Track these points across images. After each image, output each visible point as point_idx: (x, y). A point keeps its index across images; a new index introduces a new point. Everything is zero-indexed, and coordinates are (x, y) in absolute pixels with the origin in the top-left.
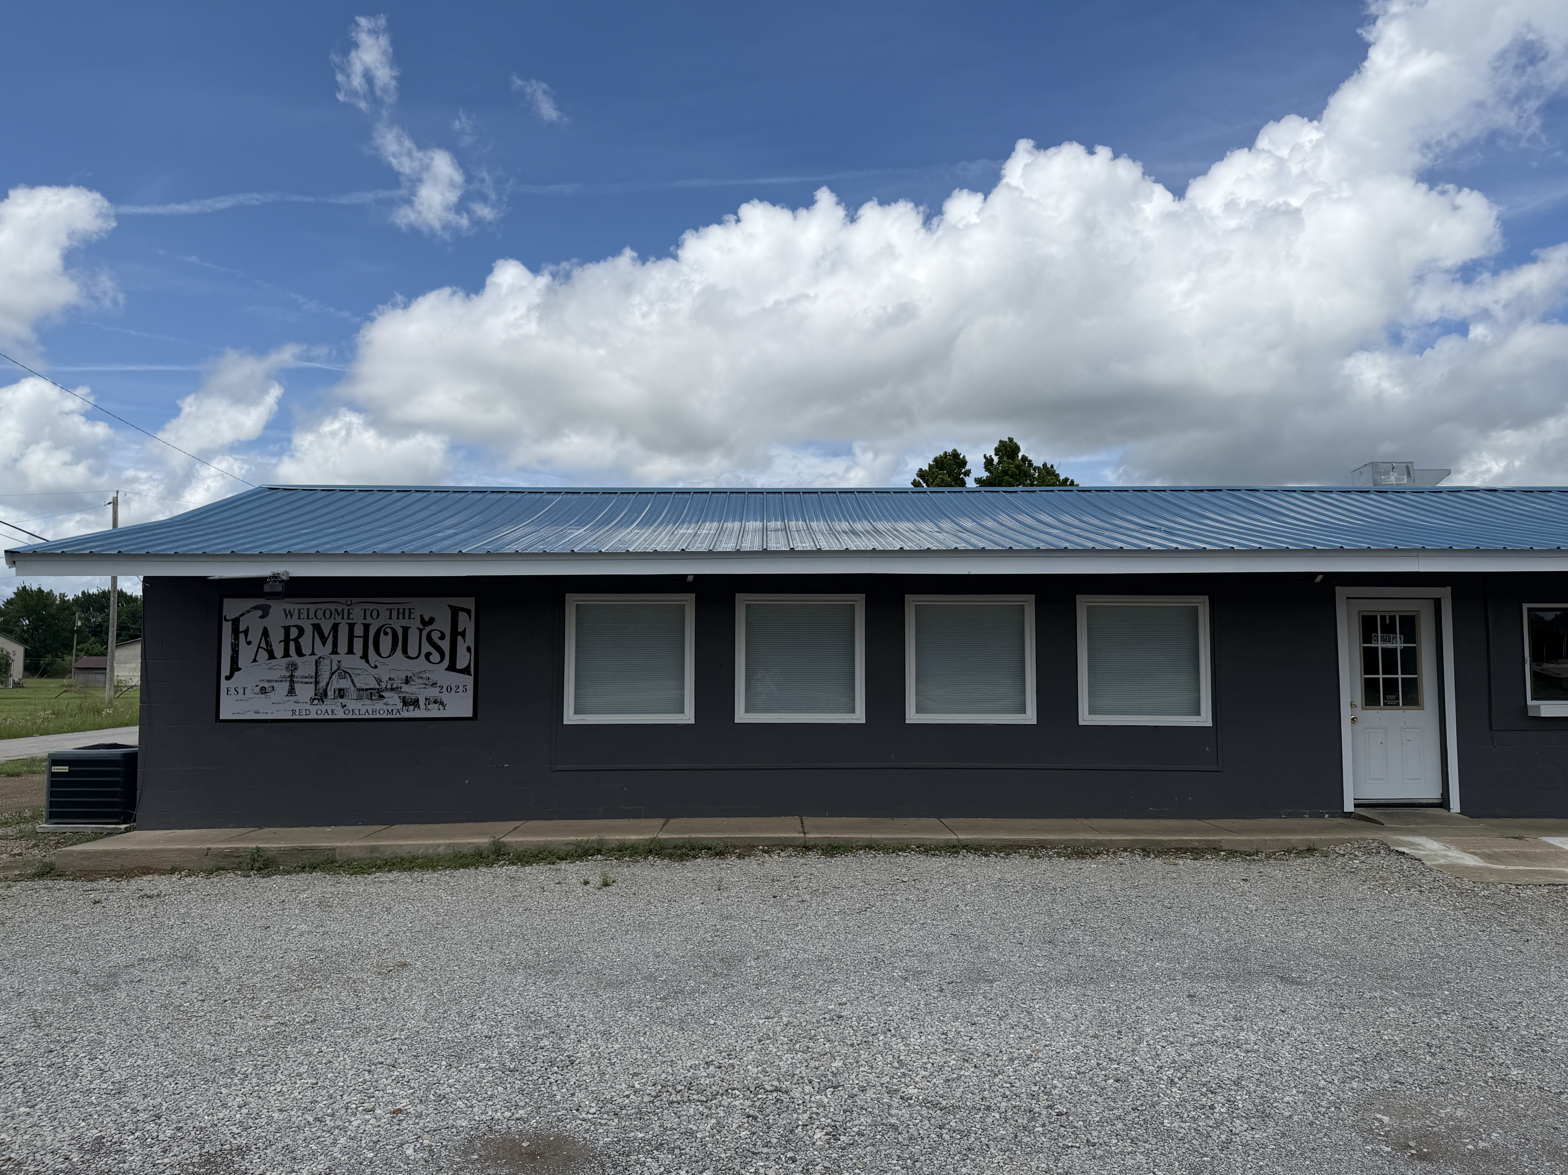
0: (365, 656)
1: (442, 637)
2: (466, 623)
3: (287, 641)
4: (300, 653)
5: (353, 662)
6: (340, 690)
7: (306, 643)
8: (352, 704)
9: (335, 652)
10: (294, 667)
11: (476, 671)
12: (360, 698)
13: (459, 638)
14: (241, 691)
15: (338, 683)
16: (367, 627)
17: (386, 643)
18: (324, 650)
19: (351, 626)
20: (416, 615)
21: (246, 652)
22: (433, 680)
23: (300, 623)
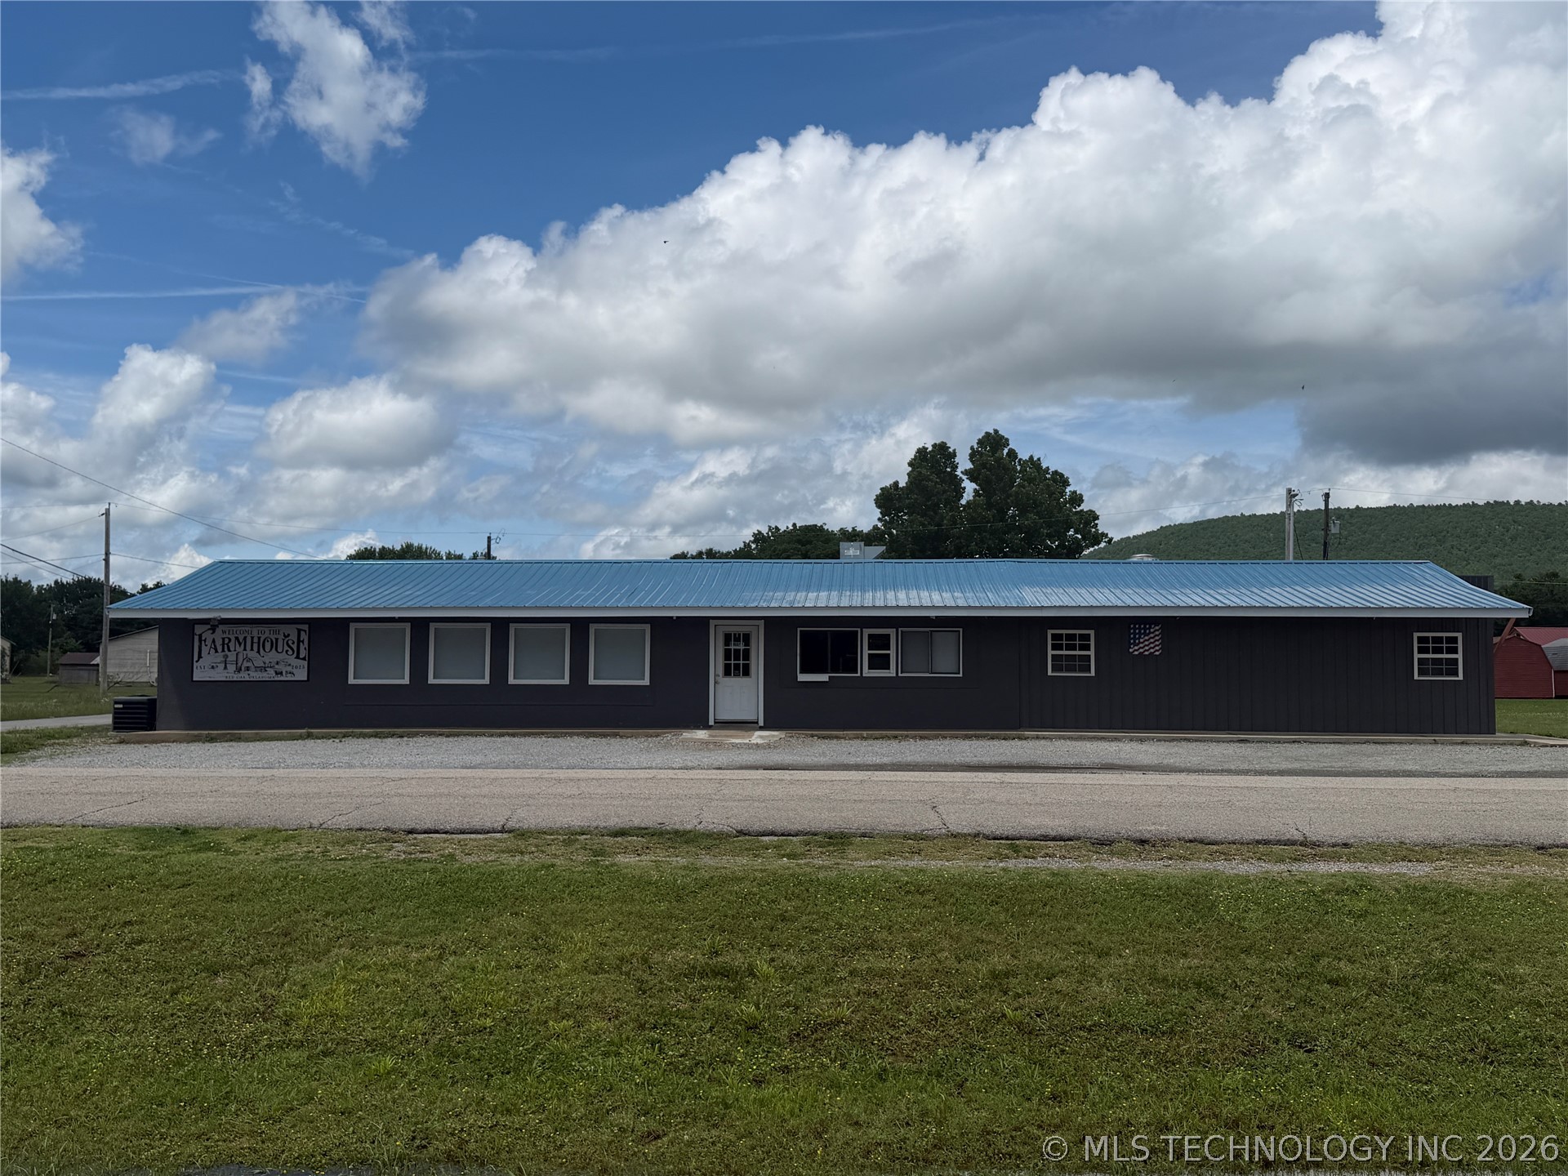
0: (258, 652)
1: (293, 643)
2: (304, 637)
3: (223, 644)
4: (229, 650)
5: (253, 654)
6: (247, 667)
7: (232, 645)
8: (252, 674)
9: (245, 650)
10: (226, 656)
11: (309, 659)
12: (256, 671)
13: (301, 643)
14: (203, 668)
15: (246, 664)
16: (259, 638)
17: (268, 645)
18: (240, 649)
19: (252, 638)
20: (281, 632)
21: (205, 650)
22: (289, 663)
23: (229, 636)
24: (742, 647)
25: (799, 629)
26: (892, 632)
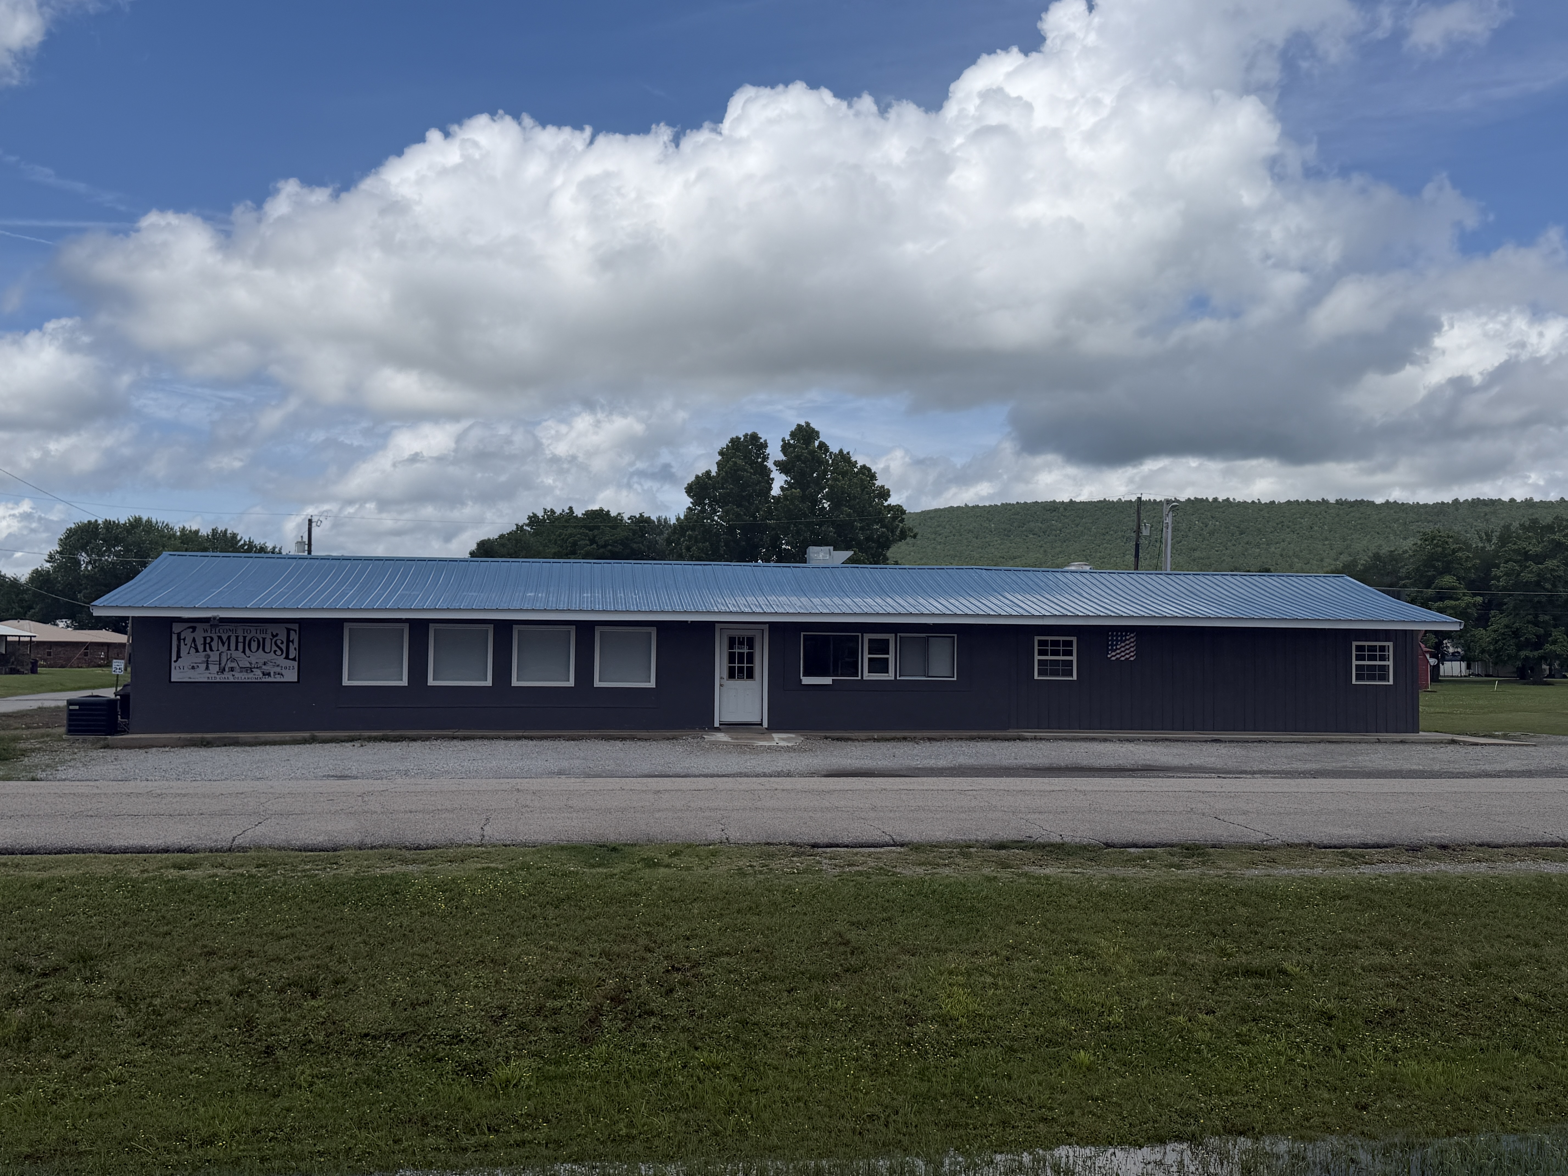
1: (282, 643)
2: (294, 636)
3: (205, 644)
4: (211, 650)
5: (238, 654)
6: (232, 668)
7: (214, 645)
8: (237, 675)
9: (229, 649)
10: (208, 656)
11: (299, 659)
12: (241, 672)
13: (291, 644)
14: (182, 668)
15: (230, 665)
16: (245, 638)
17: (254, 645)
18: (221, 648)
19: (237, 637)
20: (269, 632)
21: (184, 650)
22: (278, 663)
23: (211, 635)
24: (745, 650)
25: (802, 634)
26: (891, 637)
